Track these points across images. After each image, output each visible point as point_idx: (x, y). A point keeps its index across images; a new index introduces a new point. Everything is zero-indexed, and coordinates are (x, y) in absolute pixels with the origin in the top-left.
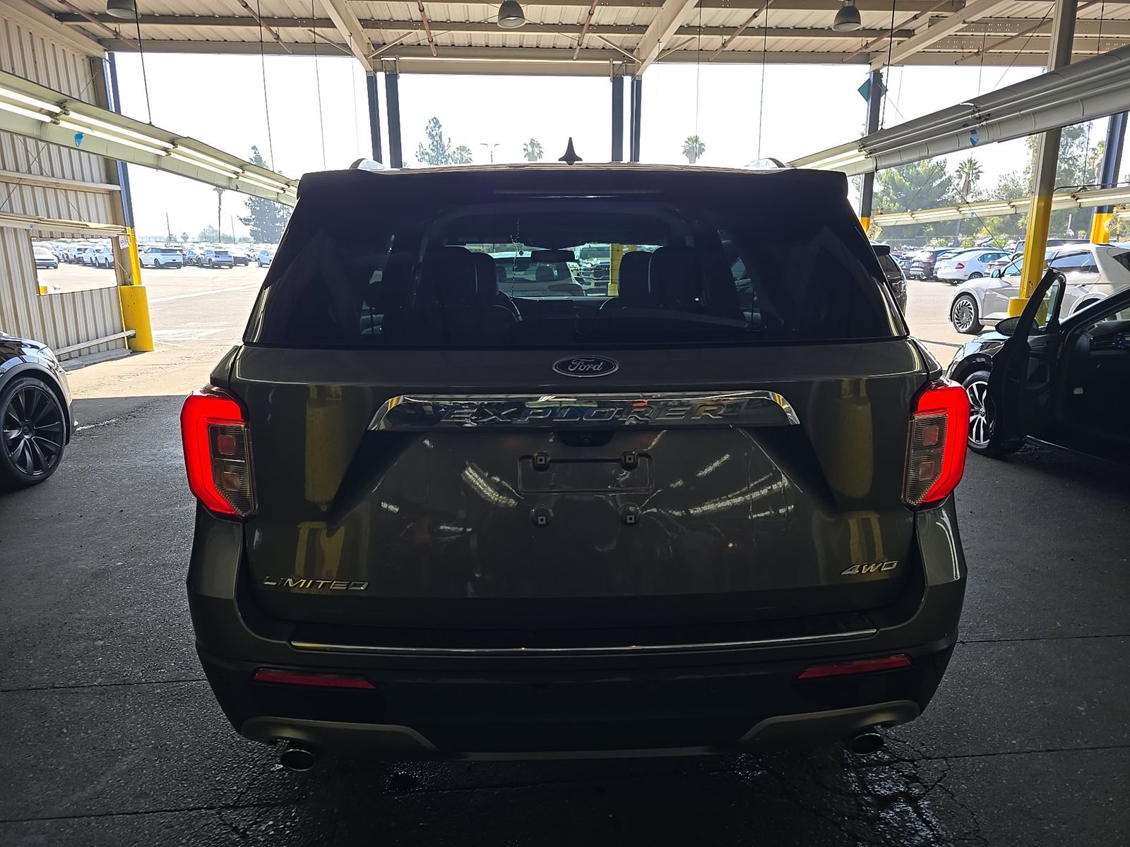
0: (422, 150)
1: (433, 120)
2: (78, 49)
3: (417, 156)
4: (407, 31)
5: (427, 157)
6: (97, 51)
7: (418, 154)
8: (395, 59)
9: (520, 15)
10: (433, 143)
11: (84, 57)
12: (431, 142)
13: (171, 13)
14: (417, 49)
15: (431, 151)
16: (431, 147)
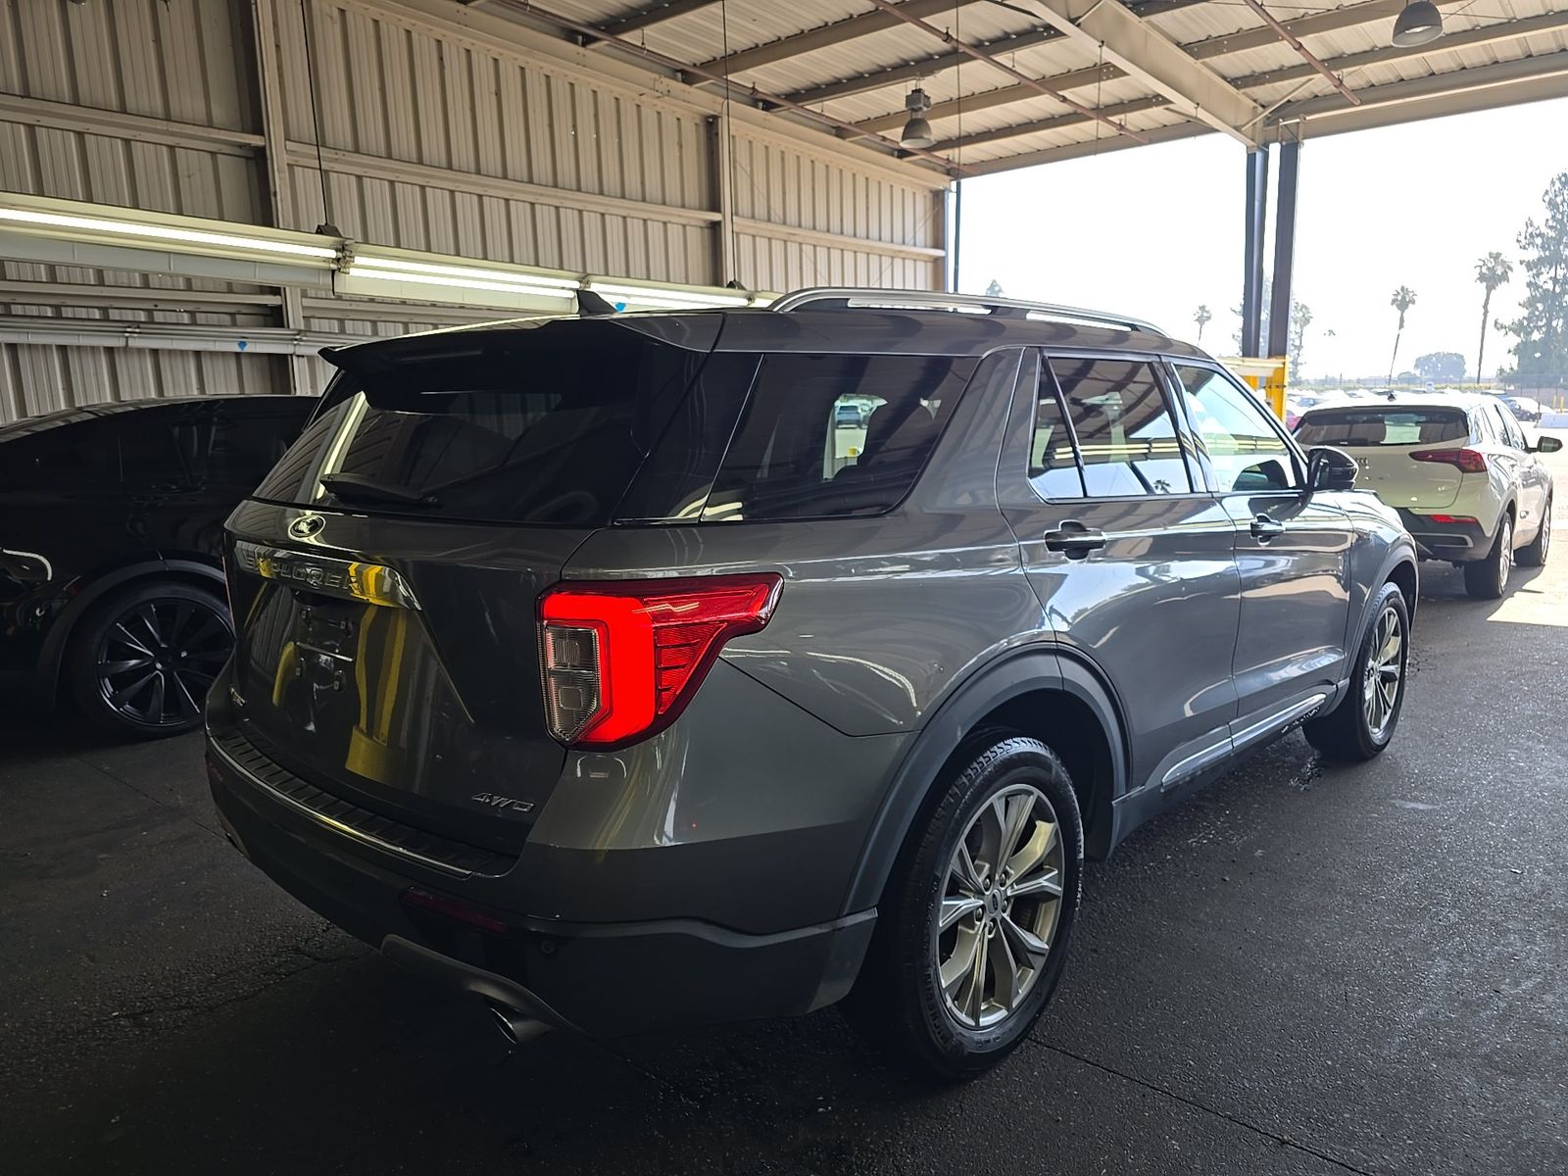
0: (1530, 230)
1: (1560, 179)
2: (917, 184)
3: (1518, 241)
4: (1304, 79)
5: (1539, 241)
6: (940, 181)
7: (1522, 238)
8: (1298, 120)
9: (1434, 20)
10: (1553, 217)
11: (927, 193)
12: (1549, 214)
13: (986, 130)
14: (1317, 102)
15: (1549, 231)
16: (1550, 223)
